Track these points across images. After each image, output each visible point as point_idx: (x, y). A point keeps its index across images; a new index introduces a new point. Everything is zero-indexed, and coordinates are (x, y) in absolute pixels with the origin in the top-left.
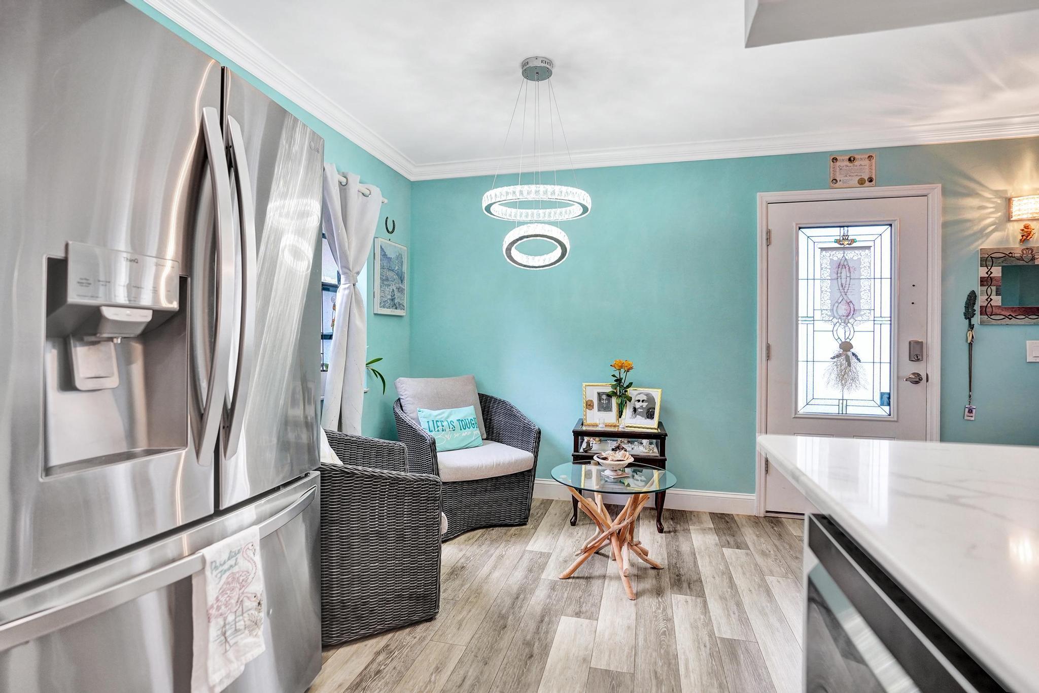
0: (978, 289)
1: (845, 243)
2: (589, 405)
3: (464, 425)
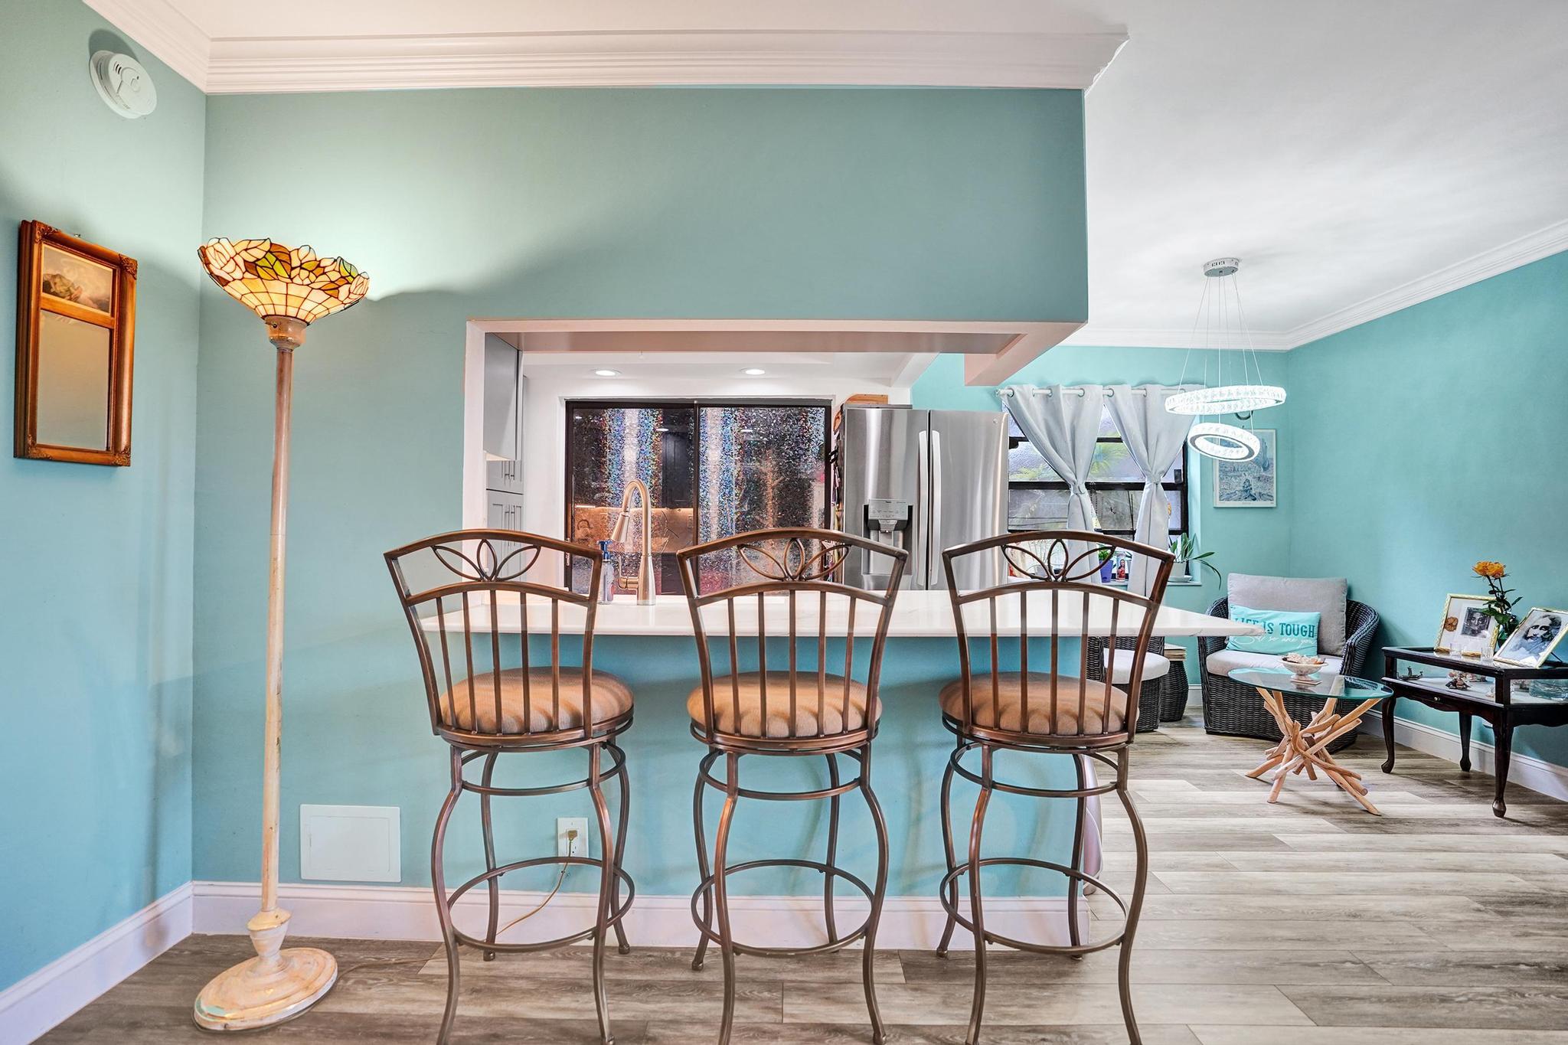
2: (1450, 624)
3: (1288, 630)
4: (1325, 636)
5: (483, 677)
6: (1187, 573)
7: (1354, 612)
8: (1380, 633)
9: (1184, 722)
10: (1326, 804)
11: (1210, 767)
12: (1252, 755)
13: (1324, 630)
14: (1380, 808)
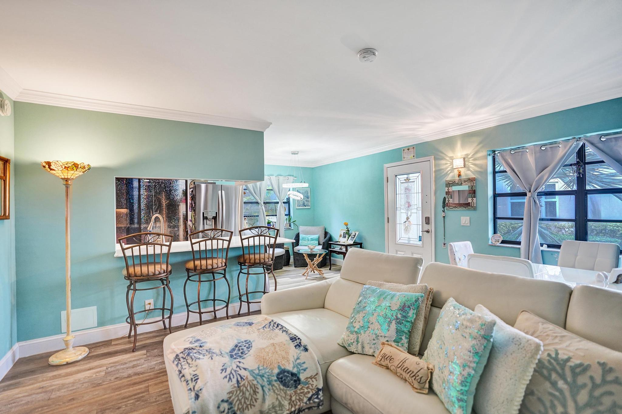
0: (446, 196)
1: (407, 180)
2: (341, 236)
3: (312, 240)
4: (320, 241)
5: (137, 264)
6: (290, 226)
7: (326, 233)
8: (331, 239)
9: (290, 265)
10: (316, 278)
11: (295, 274)
12: (302, 270)
13: (320, 239)
14: (326, 277)
